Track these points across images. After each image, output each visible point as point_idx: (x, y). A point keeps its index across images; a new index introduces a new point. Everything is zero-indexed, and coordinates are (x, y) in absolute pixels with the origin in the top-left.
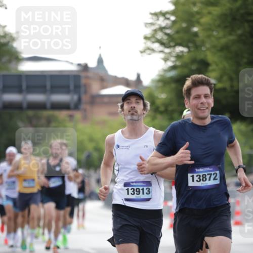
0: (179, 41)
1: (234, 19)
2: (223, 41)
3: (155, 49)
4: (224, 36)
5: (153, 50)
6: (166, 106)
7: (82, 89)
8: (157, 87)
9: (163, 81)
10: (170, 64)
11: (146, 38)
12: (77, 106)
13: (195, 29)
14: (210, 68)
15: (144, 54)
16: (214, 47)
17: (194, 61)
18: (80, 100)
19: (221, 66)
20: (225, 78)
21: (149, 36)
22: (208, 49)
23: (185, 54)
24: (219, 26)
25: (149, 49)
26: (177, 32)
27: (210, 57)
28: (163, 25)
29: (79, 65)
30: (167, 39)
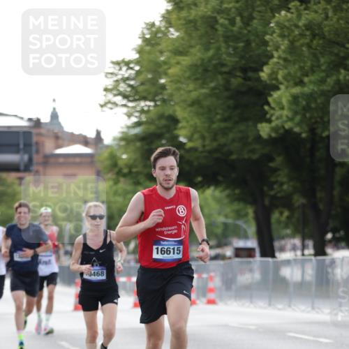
0: (144, 94)
1: (206, 70)
2: (194, 95)
3: (117, 102)
4: (195, 90)
5: (115, 104)
6: (130, 167)
7: (34, 148)
8: (120, 146)
9: (126, 140)
10: (134, 120)
11: (106, 90)
12: (27, 168)
13: (162, 81)
14: (180, 125)
15: (105, 109)
16: (184, 101)
17: (161, 116)
18: (30, 160)
19: (192, 123)
20: (196, 136)
21: (110, 87)
22: (176, 104)
23: (151, 108)
24: (189, 78)
25: (109, 102)
26: (142, 84)
27: (180, 113)
28: (126, 75)
29: (30, 120)
30: (131, 91)
